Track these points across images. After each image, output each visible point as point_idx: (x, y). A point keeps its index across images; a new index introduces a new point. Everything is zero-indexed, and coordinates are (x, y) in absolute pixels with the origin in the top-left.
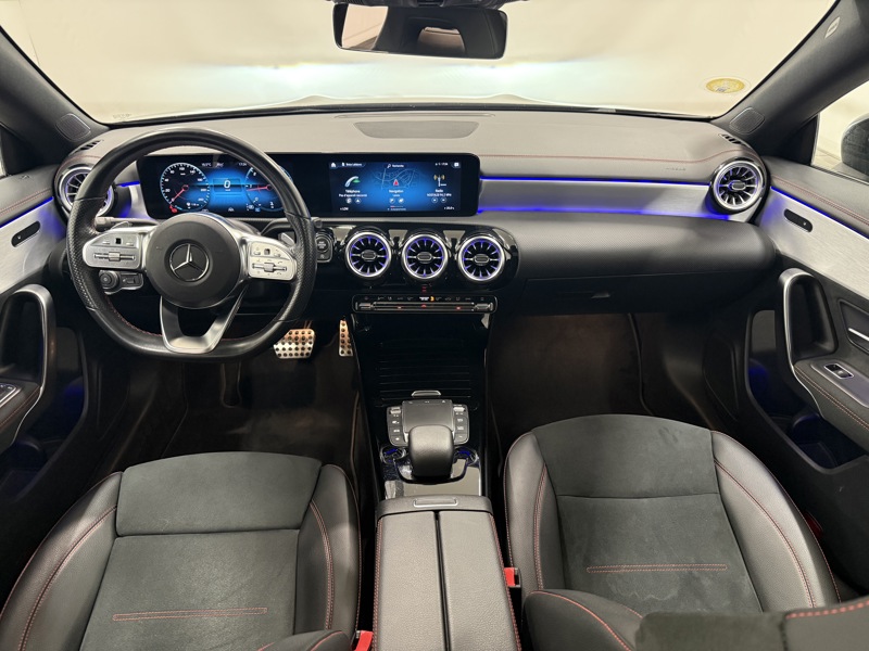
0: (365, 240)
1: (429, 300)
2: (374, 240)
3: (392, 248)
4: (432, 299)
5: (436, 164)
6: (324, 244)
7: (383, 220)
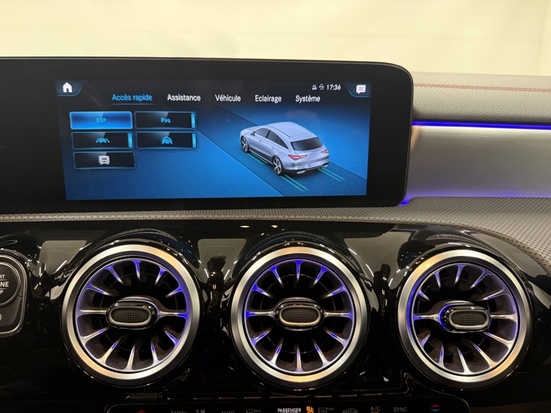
0: (126, 266)
2: (151, 267)
4: (310, 409)
5: (315, 88)
6: (3, 282)
7: (183, 216)
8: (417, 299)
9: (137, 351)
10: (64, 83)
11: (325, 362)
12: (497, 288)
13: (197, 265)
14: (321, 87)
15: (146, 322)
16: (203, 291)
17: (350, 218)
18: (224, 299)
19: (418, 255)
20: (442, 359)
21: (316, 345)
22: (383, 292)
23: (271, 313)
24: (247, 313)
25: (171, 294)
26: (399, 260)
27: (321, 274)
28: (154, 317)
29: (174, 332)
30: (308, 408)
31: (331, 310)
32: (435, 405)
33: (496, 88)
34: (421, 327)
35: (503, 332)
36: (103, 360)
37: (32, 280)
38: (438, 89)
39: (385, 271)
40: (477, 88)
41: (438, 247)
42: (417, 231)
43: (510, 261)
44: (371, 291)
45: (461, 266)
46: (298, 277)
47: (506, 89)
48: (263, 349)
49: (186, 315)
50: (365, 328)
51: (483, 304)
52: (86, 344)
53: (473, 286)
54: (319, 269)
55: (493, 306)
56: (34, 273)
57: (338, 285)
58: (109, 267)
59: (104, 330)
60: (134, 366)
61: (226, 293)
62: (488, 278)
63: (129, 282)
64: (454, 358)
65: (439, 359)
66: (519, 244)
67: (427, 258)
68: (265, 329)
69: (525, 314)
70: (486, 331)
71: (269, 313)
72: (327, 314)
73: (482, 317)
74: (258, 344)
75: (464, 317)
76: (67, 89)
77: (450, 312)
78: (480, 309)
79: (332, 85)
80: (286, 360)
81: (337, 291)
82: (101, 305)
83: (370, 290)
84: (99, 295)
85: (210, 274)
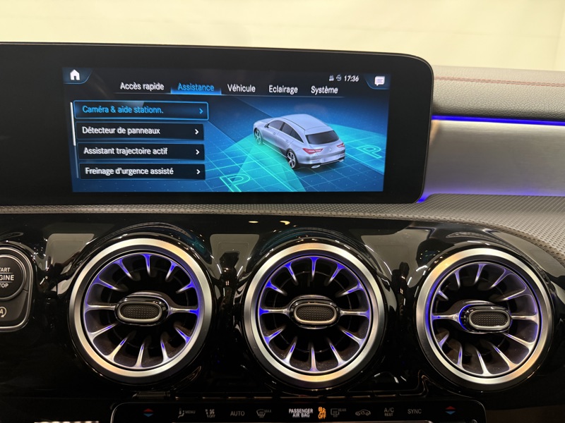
0: (135, 260)
1: (315, 415)
2: (161, 261)
3: (213, 283)
4: (322, 411)
5: (332, 79)
6: (8, 275)
7: (193, 210)
8: (436, 299)
9: (146, 348)
10: (71, 71)
11: (341, 362)
12: (519, 288)
13: (209, 261)
14: (339, 78)
15: (157, 318)
16: (215, 286)
17: (367, 214)
18: (237, 296)
19: (437, 254)
20: (460, 360)
21: (331, 344)
22: (402, 291)
23: (285, 311)
24: (260, 310)
25: (182, 290)
26: (418, 259)
27: (337, 271)
28: (165, 313)
29: (185, 329)
30: (320, 409)
31: (346, 308)
32: (450, 408)
33: (519, 83)
34: (440, 327)
35: (523, 333)
36: (111, 357)
37: (39, 274)
38: (458, 82)
39: (403, 269)
40: (499, 82)
41: (457, 245)
42: (435, 229)
43: (532, 261)
44: (389, 290)
45: (482, 265)
46: (313, 274)
47: (529, 84)
48: (277, 348)
49: (197, 312)
50: (382, 327)
51: (504, 304)
52: (95, 340)
53: (494, 285)
54: (335, 266)
55: (513, 306)
56: (40, 266)
57: (355, 283)
58: (118, 261)
59: (112, 326)
60: (143, 364)
61: (240, 290)
62: (509, 278)
63: (138, 277)
64: (472, 359)
65: (457, 360)
66: (541, 243)
67: (446, 256)
68: (279, 326)
69: (547, 316)
70: (506, 332)
71: (284, 310)
72: (343, 312)
73: (502, 317)
74: (271, 343)
75: (483, 317)
76: (75, 77)
77: (470, 312)
78: (501, 309)
79: (349, 77)
80: (300, 359)
81: (354, 289)
82: (109, 300)
83: (388, 288)
84: (107, 290)
85: (223, 270)
